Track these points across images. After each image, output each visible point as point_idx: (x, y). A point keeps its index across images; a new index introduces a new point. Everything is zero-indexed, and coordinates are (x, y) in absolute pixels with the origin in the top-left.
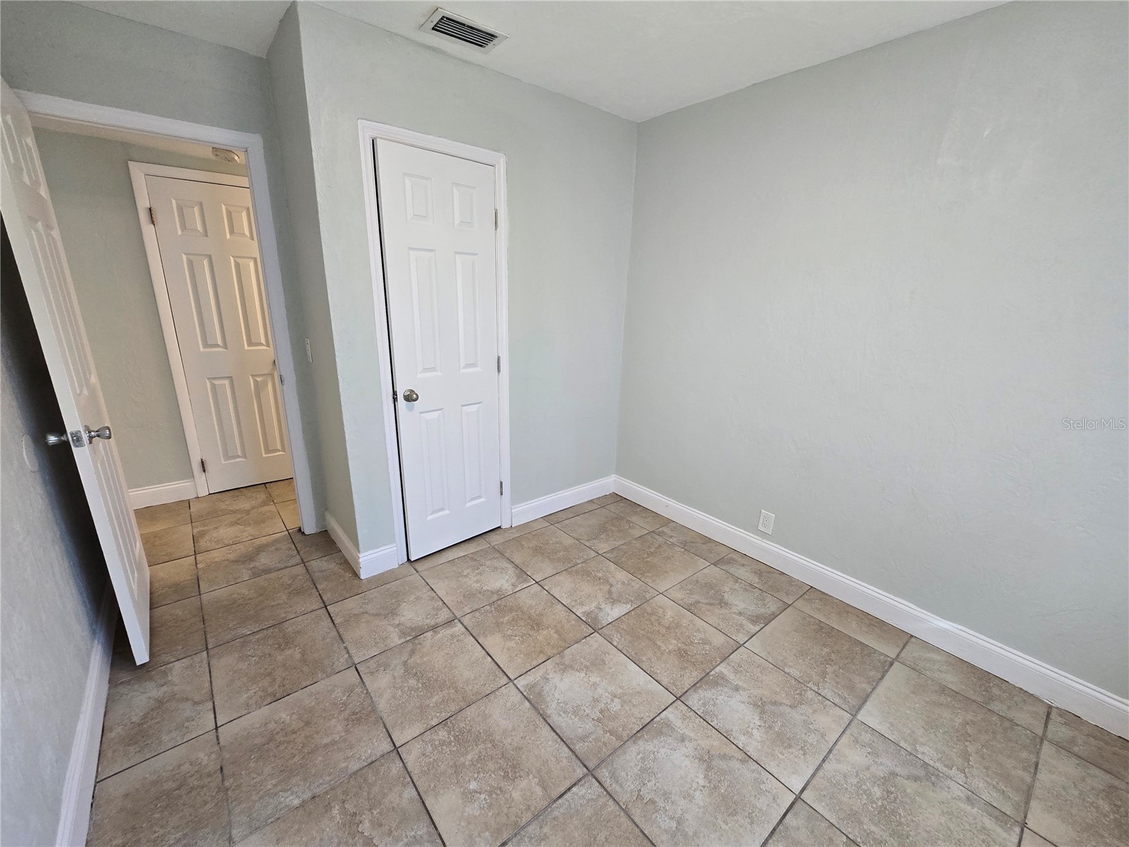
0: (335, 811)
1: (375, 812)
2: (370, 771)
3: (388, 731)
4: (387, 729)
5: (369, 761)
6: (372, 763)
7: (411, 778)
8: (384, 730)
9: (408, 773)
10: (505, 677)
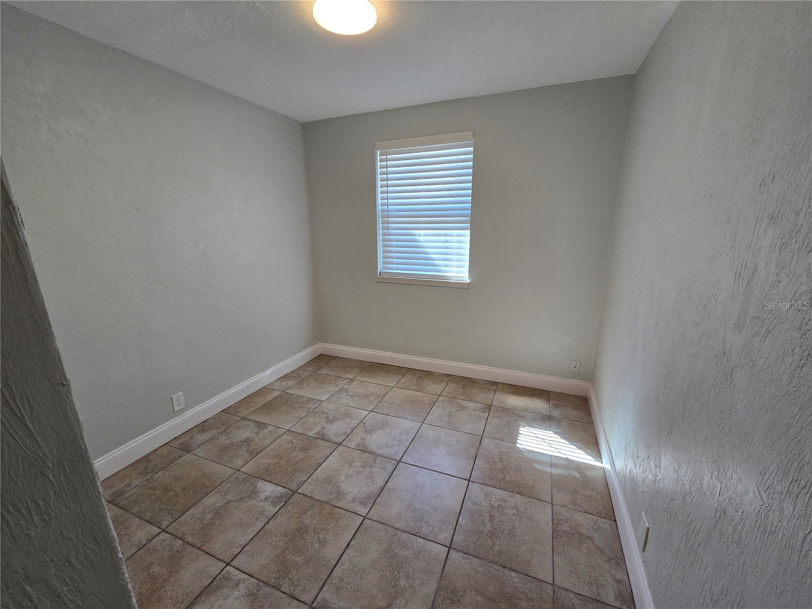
0: (497, 548)
1: (481, 529)
2: (470, 550)
3: (445, 563)
4: (444, 565)
5: (466, 556)
6: (466, 553)
7: (456, 527)
8: (446, 566)
9: (455, 530)
10: (364, 522)
